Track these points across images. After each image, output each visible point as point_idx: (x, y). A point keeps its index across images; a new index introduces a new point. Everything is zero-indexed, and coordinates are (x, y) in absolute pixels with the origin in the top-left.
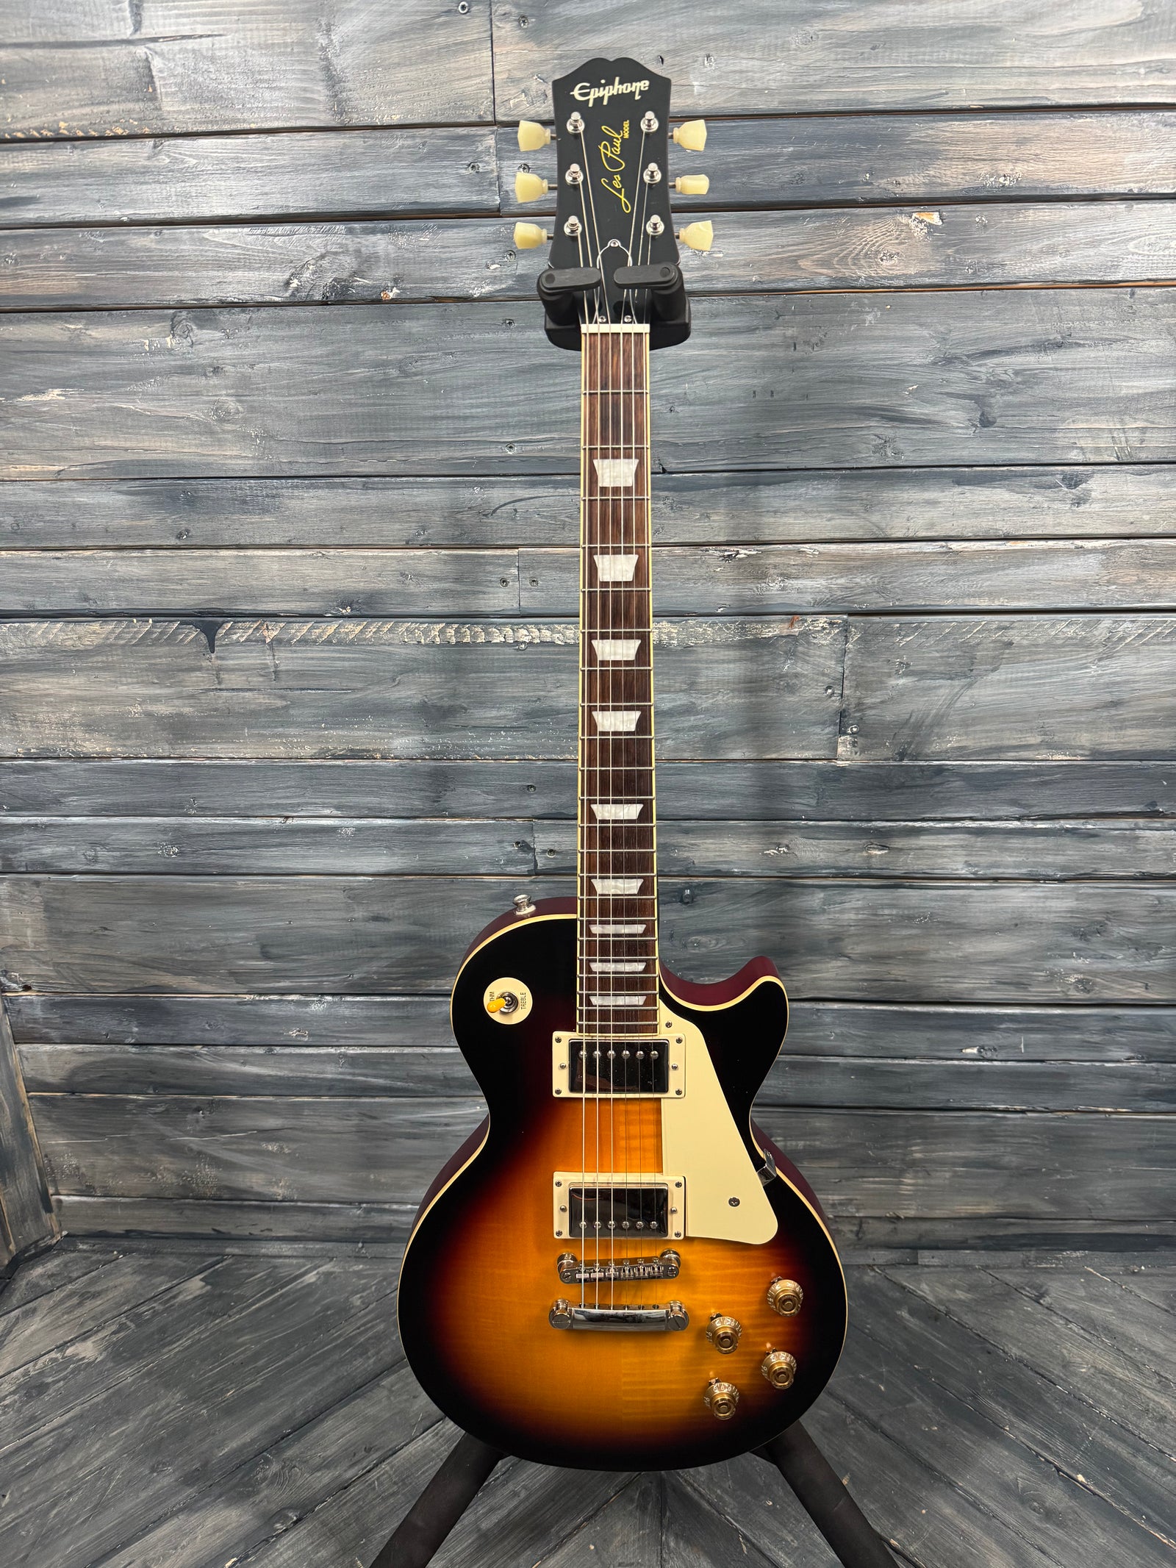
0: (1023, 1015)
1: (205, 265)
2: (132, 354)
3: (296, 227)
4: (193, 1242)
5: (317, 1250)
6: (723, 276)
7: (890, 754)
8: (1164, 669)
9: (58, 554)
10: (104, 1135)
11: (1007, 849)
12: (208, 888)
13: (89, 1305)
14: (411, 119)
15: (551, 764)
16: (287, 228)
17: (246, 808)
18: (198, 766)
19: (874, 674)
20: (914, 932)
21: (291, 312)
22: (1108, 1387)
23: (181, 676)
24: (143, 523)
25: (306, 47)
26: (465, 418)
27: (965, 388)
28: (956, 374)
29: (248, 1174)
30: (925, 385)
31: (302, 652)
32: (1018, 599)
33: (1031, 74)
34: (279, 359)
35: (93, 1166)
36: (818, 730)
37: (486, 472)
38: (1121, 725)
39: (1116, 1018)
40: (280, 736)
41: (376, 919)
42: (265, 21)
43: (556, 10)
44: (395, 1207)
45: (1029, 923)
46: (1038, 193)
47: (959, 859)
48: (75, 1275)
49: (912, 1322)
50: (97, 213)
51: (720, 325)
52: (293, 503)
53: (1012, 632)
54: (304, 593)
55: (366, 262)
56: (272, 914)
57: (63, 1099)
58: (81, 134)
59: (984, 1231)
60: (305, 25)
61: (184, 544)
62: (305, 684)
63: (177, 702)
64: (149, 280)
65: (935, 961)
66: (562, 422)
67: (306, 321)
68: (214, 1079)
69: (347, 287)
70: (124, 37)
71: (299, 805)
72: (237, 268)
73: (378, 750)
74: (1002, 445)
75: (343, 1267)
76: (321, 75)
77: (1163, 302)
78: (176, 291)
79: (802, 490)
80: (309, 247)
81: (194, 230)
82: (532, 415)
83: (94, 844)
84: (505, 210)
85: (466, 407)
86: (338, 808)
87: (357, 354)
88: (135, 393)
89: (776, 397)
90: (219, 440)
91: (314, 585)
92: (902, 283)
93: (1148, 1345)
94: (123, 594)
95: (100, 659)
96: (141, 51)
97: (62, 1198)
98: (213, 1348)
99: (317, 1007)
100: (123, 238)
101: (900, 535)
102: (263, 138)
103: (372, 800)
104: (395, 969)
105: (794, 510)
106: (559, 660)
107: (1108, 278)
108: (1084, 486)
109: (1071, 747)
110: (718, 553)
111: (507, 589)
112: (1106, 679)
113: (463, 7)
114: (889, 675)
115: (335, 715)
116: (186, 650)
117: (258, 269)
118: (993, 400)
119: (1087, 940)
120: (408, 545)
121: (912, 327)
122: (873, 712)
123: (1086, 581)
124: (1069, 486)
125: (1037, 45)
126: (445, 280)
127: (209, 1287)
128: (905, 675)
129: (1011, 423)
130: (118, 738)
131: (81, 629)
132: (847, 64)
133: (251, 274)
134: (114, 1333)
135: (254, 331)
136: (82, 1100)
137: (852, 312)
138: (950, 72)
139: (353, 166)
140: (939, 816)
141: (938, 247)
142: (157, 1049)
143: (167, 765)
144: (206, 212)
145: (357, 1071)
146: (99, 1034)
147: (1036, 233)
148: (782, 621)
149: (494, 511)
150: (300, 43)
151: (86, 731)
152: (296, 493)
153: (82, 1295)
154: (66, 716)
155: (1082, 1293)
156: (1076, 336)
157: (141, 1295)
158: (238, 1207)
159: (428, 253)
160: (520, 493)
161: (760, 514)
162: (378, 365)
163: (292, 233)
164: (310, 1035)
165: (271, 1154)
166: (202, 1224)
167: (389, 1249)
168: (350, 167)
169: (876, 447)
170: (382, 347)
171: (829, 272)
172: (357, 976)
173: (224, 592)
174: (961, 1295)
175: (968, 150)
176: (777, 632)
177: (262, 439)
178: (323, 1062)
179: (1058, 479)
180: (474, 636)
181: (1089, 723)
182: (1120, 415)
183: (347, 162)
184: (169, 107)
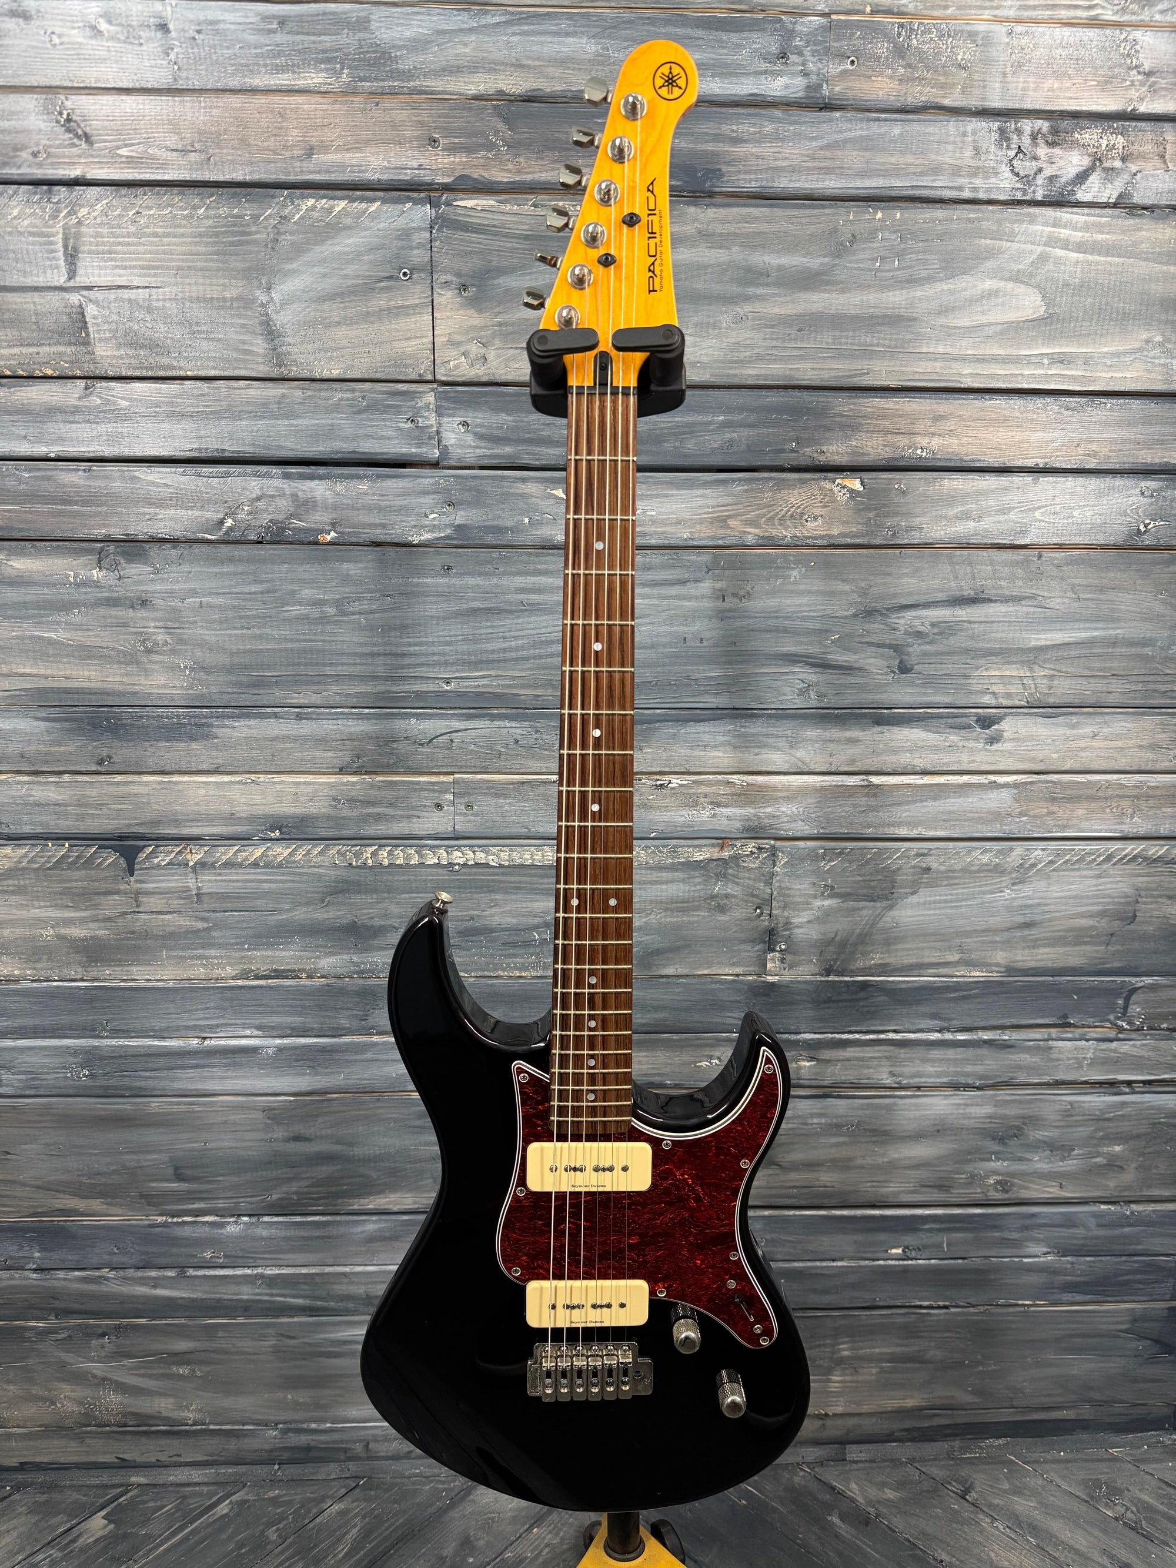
0: (945, 1215)
1: (136, 502)
2: (55, 585)
3: (232, 469)
4: (95, 1472)
5: (230, 1475)
6: (656, 533)
7: (817, 970)
8: (1075, 893)
11: (928, 1060)
12: (120, 1110)
14: (349, 375)
15: (484, 981)
16: (222, 469)
17: (161, 1030)
18: (113, 989)
19: (800, 895)
20: (842, 1139)
21: (225, 549)
23: (97, 899)
24: (62, 749)
25: (245, 302)
26: (404, 655)
27: (886, 638)
28: (876, 626)
29: (157, 1400)
30: (847, 635)
31: (226, 874)
32: (936, 829)
33: (945, 360)
34: (210, 594)
36: (749, 948)
37: (421, 705)
38: (1035, 944)
39: (1033, 1215)
40: (199, 958)
41: (297, 1138)
42: (204, 277)
43: (496, 282)
44: (313, 1426)
45: (951, 1129)
46: (952, 464)
47: (885, 1069)
49: (843, 1529)
50: (23, 449)
51: (651, 577)
52: (221, 732)
53: (929, 859)
54: (231, 818)
55: (306, 505)
56: (185, 1136)
58: (8, 373)
59: (908, 1424)
60: (245, 282)
61: (105, 766)
62: (229, 906)
63: (91, 925)
64: (75, 515)
65: (862, 1167)
66: (499, 661)
67: (240, 561)
68: (122, 1303)
69: (283, 529)
70: (57, 284)
71: (217, 1026)
72: (166, 507)
73: (304, 970)
74: (918, 689)
75: (258, 1494)
76: (258, 330)
77: (1068, 564)
78: (104, 526)
79: (731, 727)
80: (243, 489)
81: (125, 467)
82: (469, 654)
84: (444, 463)
85: (403, 645)
86: (259, 1028)
87: (293, 593)
88: (58, 623)
89: (705, 643)
90: (146, 670)
91: (242, 810)
92: (825, 543)
93: (1072, 1542)
94: (38, 818)
95: (11, 882)
96: (75, 298)
99: (233, 1228)
100: (49, 473)
101: (824, 769)
102: (199, 384)
103: (296, 1020)
104: (315, 1189)
105: (723, 745)
106: (494, 881)
107: (1018, 542)
108: (996, 727)
109: (987, 965)
110: (650, 783)
111: (441, 814)
112: (1020, 902)
113: (405, 274)
114: (815, 897)
115: (259, 936)
116: (103, 874)
117: (191, 508)
118: (910, 649)
119: (1004, 1144)
120: (341, 771)
121: (834, 582)
122: (800, 931)
123: (999, 813)
124: (983, 727)
125: (950, 335)
126: (383, 526)
127: (112, 1526)
128: (830, 897)
129: (926, 670)
130: (28, 960)
132: (774, 343)
133: (184, 512)
135: (185, 568)
137: (778, 568)
138: (871, 355)
139: (291, 415)
140: (864, 1029)
141: (860, 510)
142: (61, 1274)
143: (79, 988)
144: (139, 452)
145: (275, 1292)
147: (951, 500)
148: (713, 845)
149: (431, 741)
150: (239, 298)
152: (226, 722)
155: (1006, 1486)
156: (991, 593)
157: (36, 1540)
158: (145, 1433)
159: (367, 500)
160: (456, 724)
161: (691, 748)
162: (314, 603)
163: (227, 475)
164: (225, 1256)
165: (182, 1377)
166: (105, 1453)
167: (307, 1470)
168: (288, 416)
169: (800, 690)
170: (319, 588)
171: (757, 531)
172: (275, 1197)
173: (147, 816)
174: (890, 1494)
175: (886, 423)
176: (708, 856)
177: (192, 669)
178: (238, 1284)
179: (972, 721)
180: (408, 858)
181: (1004, 942)
182: (1030, 664)
183: (285, 411)
184: (102, 351)
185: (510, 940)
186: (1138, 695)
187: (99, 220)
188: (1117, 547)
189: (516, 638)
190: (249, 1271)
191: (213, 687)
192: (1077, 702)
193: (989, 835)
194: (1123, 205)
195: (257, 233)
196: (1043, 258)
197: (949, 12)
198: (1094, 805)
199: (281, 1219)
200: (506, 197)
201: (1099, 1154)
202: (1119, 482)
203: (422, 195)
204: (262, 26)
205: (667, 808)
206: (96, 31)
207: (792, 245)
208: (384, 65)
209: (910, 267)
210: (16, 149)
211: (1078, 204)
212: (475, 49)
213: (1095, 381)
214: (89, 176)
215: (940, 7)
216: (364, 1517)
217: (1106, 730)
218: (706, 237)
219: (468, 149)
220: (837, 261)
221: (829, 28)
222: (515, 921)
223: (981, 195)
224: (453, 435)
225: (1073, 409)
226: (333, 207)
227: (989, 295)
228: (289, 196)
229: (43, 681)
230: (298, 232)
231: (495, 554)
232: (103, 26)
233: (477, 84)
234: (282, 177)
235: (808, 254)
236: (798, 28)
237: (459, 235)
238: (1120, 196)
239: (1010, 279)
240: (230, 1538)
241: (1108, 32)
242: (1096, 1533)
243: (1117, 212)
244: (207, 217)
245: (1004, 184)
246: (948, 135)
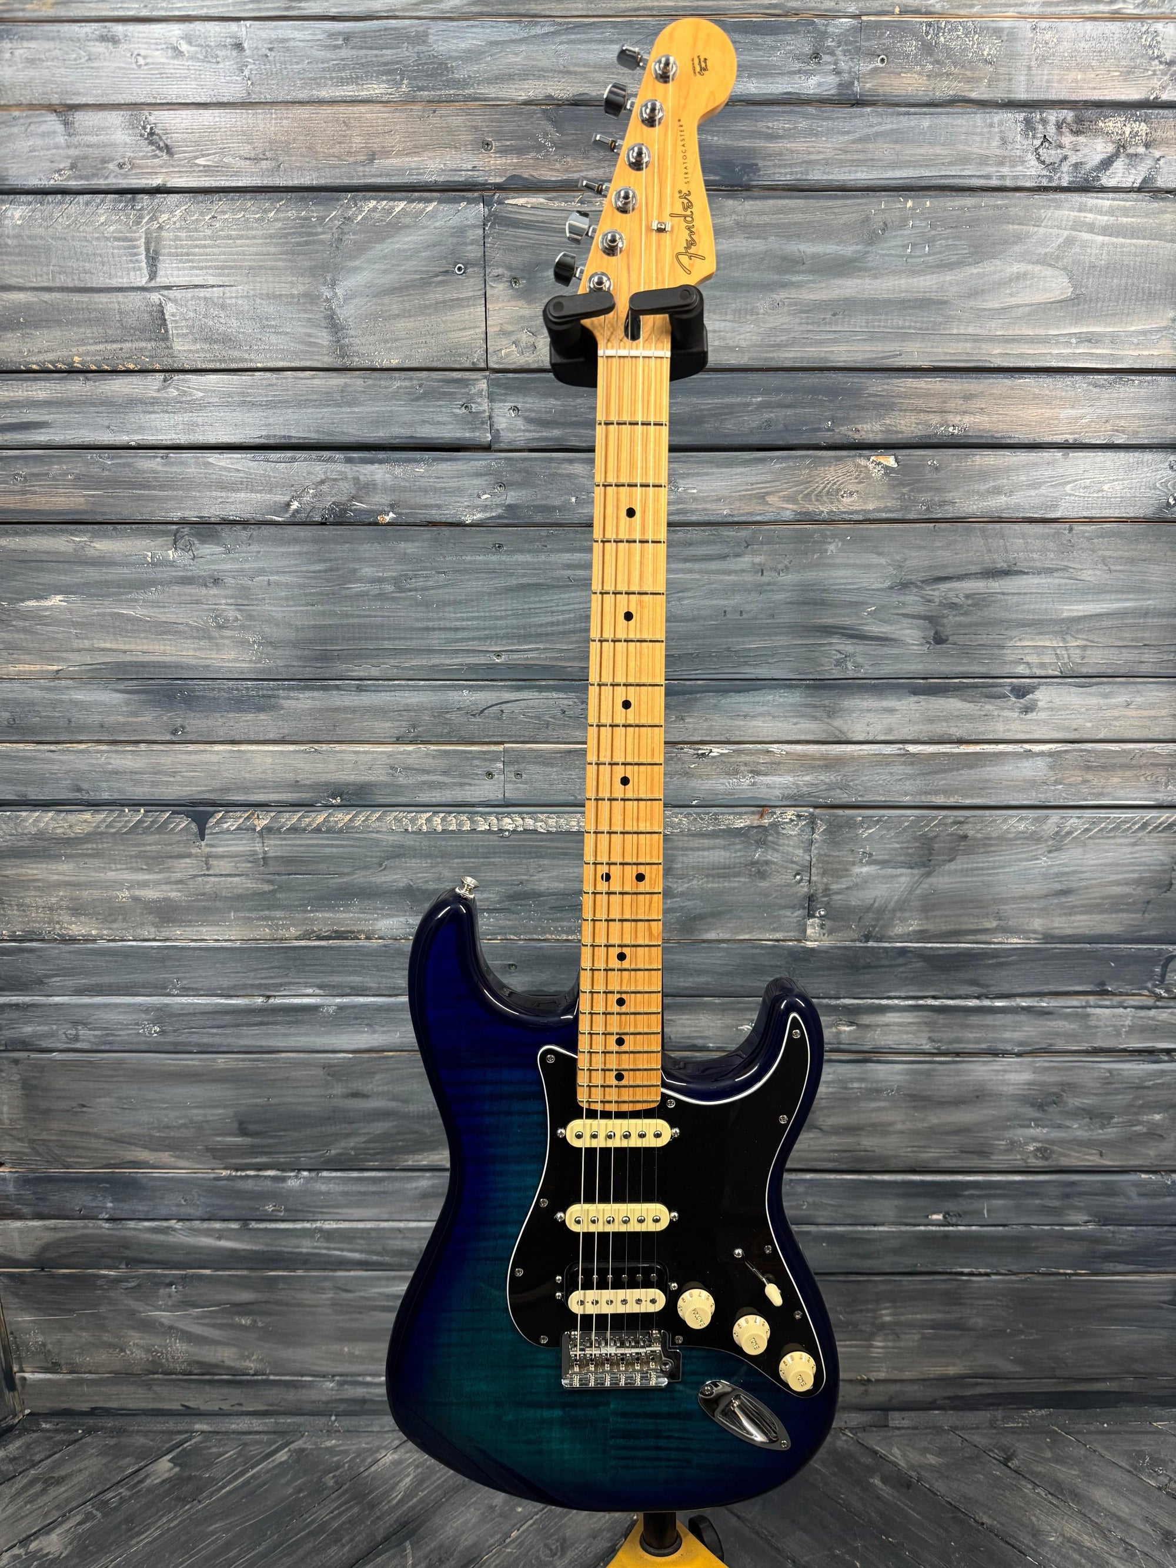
0: (985, 1182)
1: (209, 487)
2: (134, 564)
3: (298, 454)
4: (161, 1419)
5: (289, 1424)
6: (697, 510)
7: (856, 936)
8: (1110, 861)
9: (52, 747)
10: (72, 1311)
11: (968, 1026)
12: (188, 1066)
13: (53, 1492)
14: (408, 364)
15: (532, 944)
16: (289, 454)
17: (229, 988)
18: (183, 948)
19: (839, 862)
20: (882, 1104)
21: (291, 530)
22: (1076, 1556)
23: (170, 862)
24: (139, 719)
25: (311, 298)
26: (456, 629)
27: (920, 609)
28: (912, 598)
29: (220, 1349)
30: (883, 607)
31: (290, 839)
32: (972, 797)
33: (975, 341)
34: (277, 573)
35: (59, 1342)
36: (788, 913)
37: (474, 677)
38: (1072, 911)
39: (1073, 1183)
40: (266, 918)
41: (355, 1095)
42: (274, 275)
43: (545, 274)
44: (369, 1379)
45: (990, 1095)
46: (983, 441)
47: (923, 1035)
48: (37, 1458)
49: (885, 1490)
50: (107, 438)
51: (693, 553)
52: (286, 703)
53: (966, 826)
54: (296, 785)
55: (366, 488)
56: (251, 1091)
57: (32, 1275)
58: (94, 368)
59: (951, 1392)
60: (311, 279)
61: (178, 737)
62: (293, 869)
63: (164, 887)
64: (153, 499)
65: (901, 1132)
66: (547, 635)
67: (306, 541)
68: (188, 1253)
69: (345, 511)
70: (140, 285)
71: (281, 985)
72: (237, 490)
73: (362, 931)
74: (955, 660)
75: (315, 1444)
76: (324, 323)
77: (1099, 537)
78: (180, 509)
79: (770, 698)
80: (309, 473)
81: (199, 454)
82: (518, 628)
83: (75, 1023)
84: (495, 446)
85: (457, 620)
86: (320, 987)
87: (355, 571)
88: (136, 600)
89: (745, 616)
90: (217, 645)
91: (304, 778)
92: (861, 518)
93: (1114, 1510)
94: (116, 785)
95: (90, 846)
96: (155, 297)
97: (26, 1375)
98: (183, 1539)
99: (294, 1182)
100: (130, 460)
101: (861, 738)
102: (268, 374)
103: (355, 980)
104: (371, 1145)
105: (762, 714)
106: (542, 847)
107: (1048, 516)
108: (1030, 696)
109: (1024, 932)
110: (692, 752)
111: (492, 782)
112: (1056, 870)
113: (460, 269)
114: (854, 864)
115: (321, 899)
116: (177, 838)
117: (260, 492)
118: (945, 621)
119: (1044, 1111)
120: (399, 740)
121: (869, 556)
122: (839, 897)
123: (1034, 781)
124: (1018, 697)
125: (979, 317)
126: (439, 507)
127: (177, 1469)
128: (869, 863)
129: (961, 640)
130: (105, 920)
131: (72, 818)
132: (810, 327)
133: (253, 495)
134: (80, 1524)
135: (254, 548)
136: (53, 1276)
137: (815, 542)
138: (904, 337)
139: (353, 403)
140: (903, 994)
142: (132, 1224)
143: (152, 947)
144: (212, 439)
145: (332, 1245)
146: (73, 1210)
148: (753, 813)
149: (482, 712)
150: (306, 295)
151: (73, 915)
152: (292, 694)
153: (46, 1481)
154: (53, 900)
155: (1048, 1454)
156: (1022, 565)
157: (107, 1480)
158: (210, 1382)
159: (423, 483)
160: (507, 696)
161: (731, 718)
162: (373, 581)
163: (293, 460)
164: (286, 1210)
165: (244, 1328)
166: (171, 1400)
167: (362, 1421)
168: (350, 404)
169: (837, 660)
170: (379, 566)
171: (795, 507)
172: (333, 1152)
173: (216, 784)
174: (932, 1459)
175: (920, 403)
176: (748, 823)
177: (260, 644)
178: (298, 1237)
179: (1006, 691)
180: (460, 824)
181: (1041, 909)
182: (1062, 634)
183: (346, 399)
184: (180, 346)
185: (558, 904)
186: (1170, 664)
187: (178, 225)
188: (1147, 520)
189: (563, 612)
190: (308, 1225)
191: (279, 661)
192: (1110, 671)
193: (1025, 802)
194: (1147, 189)
195: (322, 233)
196: (1070, 242)
197: (975, 10)
198: (1128, 774)
199: (339, 1174)
200: (555, 194)
201: (1139, 1123)
202: (1148, 456)
203: (476, 194)
204: (329, 42)
205: (708, 776)
206: (177, 53)
207: (825, 233)
208: (441, 75)
209: (940, 253)
210: (104, 161)
211: (1103, 189)
212: (528, 58)
213: (1122, 359)
214: (169, 185)
215: (965, 6)
216: (417, 1467)
217: (1139, 700)
218: (745, 228)
219: (520, 151)
220: (869, 249)
221: (860, 29)
222: (562, 886)
223: (1008, 183)
224: (504, 420)
225: (1101, 386)
226: (393, 208)
227: (1018, 278)
228: (352, 198)
229: (121, 655)
230: (361, 232)
231: (543, 531)
232: (184, 47)
233: (527, 90)
234: (346, 181)
235: (842, 242)
236: (830, 29)
237: (511, 231)
238: (1144, 181)
239: (1037, 262)
240: (289, 1483)
241: (1129, 25)
242: (1139, 1501)
243: (1141, 196)
244: (276, 220)
245: (1031, 171)
246: (976, 127)
